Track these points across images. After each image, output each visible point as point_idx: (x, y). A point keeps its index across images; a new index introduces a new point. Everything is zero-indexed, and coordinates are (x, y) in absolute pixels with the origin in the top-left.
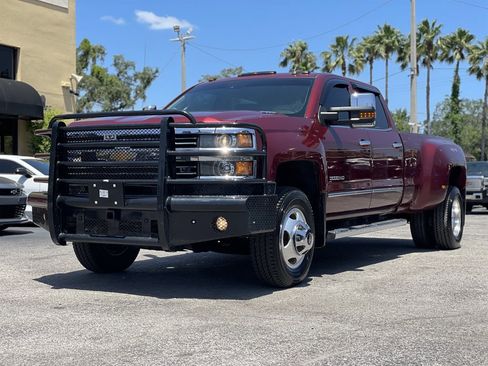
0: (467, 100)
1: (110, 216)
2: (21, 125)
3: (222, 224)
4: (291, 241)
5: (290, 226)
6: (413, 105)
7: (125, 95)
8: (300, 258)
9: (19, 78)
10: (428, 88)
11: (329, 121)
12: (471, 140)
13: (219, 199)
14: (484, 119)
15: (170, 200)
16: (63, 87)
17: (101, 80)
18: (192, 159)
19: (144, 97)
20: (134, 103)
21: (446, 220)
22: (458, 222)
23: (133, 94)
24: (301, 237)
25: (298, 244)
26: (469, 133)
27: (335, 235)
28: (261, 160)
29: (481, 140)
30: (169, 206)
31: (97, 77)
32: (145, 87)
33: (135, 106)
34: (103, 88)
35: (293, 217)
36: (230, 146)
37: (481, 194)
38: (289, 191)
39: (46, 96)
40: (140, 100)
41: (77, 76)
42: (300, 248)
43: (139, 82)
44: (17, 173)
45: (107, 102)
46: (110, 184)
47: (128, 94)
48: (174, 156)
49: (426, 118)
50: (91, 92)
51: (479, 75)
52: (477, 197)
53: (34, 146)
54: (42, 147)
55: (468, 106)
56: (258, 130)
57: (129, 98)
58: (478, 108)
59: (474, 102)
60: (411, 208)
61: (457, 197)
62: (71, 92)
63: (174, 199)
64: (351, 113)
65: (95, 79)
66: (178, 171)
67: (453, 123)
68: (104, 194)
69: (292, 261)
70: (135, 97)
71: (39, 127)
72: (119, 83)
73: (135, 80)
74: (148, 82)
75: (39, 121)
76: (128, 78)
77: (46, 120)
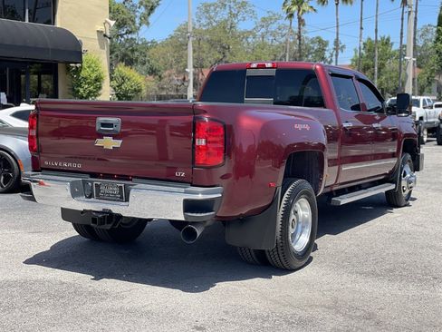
2: (61, 69)
7: (131, 23)
16: (98, 31)
19: (148, 24)
20: (138, 29)
23: (137, 21)
32: (149, 14)
33: (140, 33)
39: (83, 41)
40: (144, 27)
43: (143, 10)
47: (134, 22)
53: (73, 90)
54: (81, 90)
62: (105, 36)
70: (140, 25)
71: (78, 71)
72: (125, 10)
73: (139, 8)
74: (152, 9)
75: (78, 65)
76: (133, 6)
77: (85, 65)
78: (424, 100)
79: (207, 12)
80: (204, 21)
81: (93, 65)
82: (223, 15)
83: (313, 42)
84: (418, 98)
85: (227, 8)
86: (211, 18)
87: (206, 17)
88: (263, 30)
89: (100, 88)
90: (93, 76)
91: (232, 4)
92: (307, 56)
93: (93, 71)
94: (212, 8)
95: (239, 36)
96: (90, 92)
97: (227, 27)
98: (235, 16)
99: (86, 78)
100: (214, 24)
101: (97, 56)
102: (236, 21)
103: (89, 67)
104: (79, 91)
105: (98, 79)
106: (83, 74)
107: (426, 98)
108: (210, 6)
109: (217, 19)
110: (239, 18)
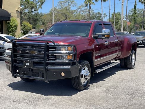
0: (139, 9)
1: (29, 70)
2: (4, 23)
3: (63, 74)
4: (84, 77)
5: (83, 72)
6: (122, 11)
7: (35, 7)
8: (86, 81)
9: (3, 8)
10: (127, 6)
11: (96, 38)
12: (139, 21)
13: (62, 67)
14: (143, 15)
15: (47, 67)
16: (16, 10)
17: (28, 3)
18: (54, 55)
19: (41, 8)
20: (38, 10)
21: (130, 60)
22: (134, 61)
24: (87, 76)
25: (86, 78)
26: (139, 19)
27: (97, 72)
28: (75, 55)
29: (142, 21)
30: (47, 69)
31: (27, 1)
32: (42, 5)
33: (38, 11)
34: (29, 5)
35: (84, 69)
36: (66, 51)
37: (141, 42)
38: (83, 62)
39: (11, 14)
40: (40, 9)
41: (20, 7)
42: (86, 79)
43: (40, 3)
44: (3, 40)
45: (30, 9)
46: (30, 61)
47: (36, 7)
48: (49, 54)
49: (126, 14)
50: (25, 6)
51: (142, 3)
52: (140, 42)
53: (8, 29)
54: (10, 29)
55: (139, 11)
56: (74, 46)
57: (37, 8)
58: (142, 11)
59: (141, 10)
60: (120, 58)
61: (134, 53)
62: (19, 12)
63: (49, 67)
64: (102, 35)
65: (26, 2)
66: (50, 57)
67: (134, 17)
68: (28, 64)
69: (84, 82)
70: (39, 8)
71: (9, 23)
72: (33, 3)
73: (39, 3)
74: (42, 3)
75: (9, 21)
76: (36, 2)
77: (11, 21)
78: (126, 33)
79: (61, 4)
80: (60, 7)
81: (14, 21)
82: (66, 5)
83: (97, 14)
84: (124, 32)
85: (68, 3)
86: (62, 6)
87: (61, 6)
88: (80, 10)
89: (16, 29)
90: (14, 25)
91: (69, 1)
92: (95, 18)
93: (14, 23)
94: (63, 3)
95: (71, 12)
96: (13, 30)
97: (68, 9)
98: (70, 5)
99: (12, 26)
100: (63, 8)
101: (15, 18)
102: (70, 7)
103: (12, 22)
104: (9, 30)
105: (16, 26)
106: (11, 24)
107: (127, 32)
108: (62, 2)
109: (64, 6)
110: (72, 6)
